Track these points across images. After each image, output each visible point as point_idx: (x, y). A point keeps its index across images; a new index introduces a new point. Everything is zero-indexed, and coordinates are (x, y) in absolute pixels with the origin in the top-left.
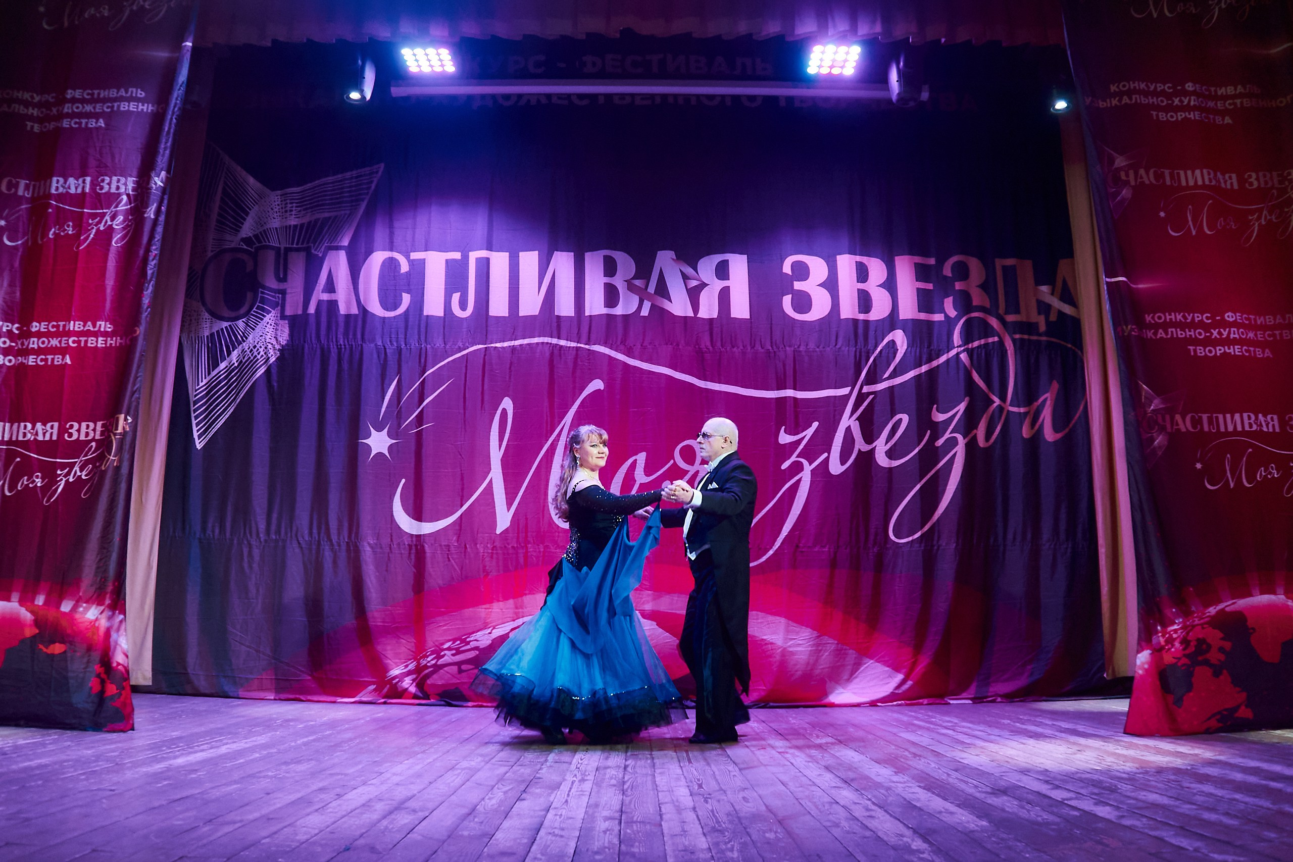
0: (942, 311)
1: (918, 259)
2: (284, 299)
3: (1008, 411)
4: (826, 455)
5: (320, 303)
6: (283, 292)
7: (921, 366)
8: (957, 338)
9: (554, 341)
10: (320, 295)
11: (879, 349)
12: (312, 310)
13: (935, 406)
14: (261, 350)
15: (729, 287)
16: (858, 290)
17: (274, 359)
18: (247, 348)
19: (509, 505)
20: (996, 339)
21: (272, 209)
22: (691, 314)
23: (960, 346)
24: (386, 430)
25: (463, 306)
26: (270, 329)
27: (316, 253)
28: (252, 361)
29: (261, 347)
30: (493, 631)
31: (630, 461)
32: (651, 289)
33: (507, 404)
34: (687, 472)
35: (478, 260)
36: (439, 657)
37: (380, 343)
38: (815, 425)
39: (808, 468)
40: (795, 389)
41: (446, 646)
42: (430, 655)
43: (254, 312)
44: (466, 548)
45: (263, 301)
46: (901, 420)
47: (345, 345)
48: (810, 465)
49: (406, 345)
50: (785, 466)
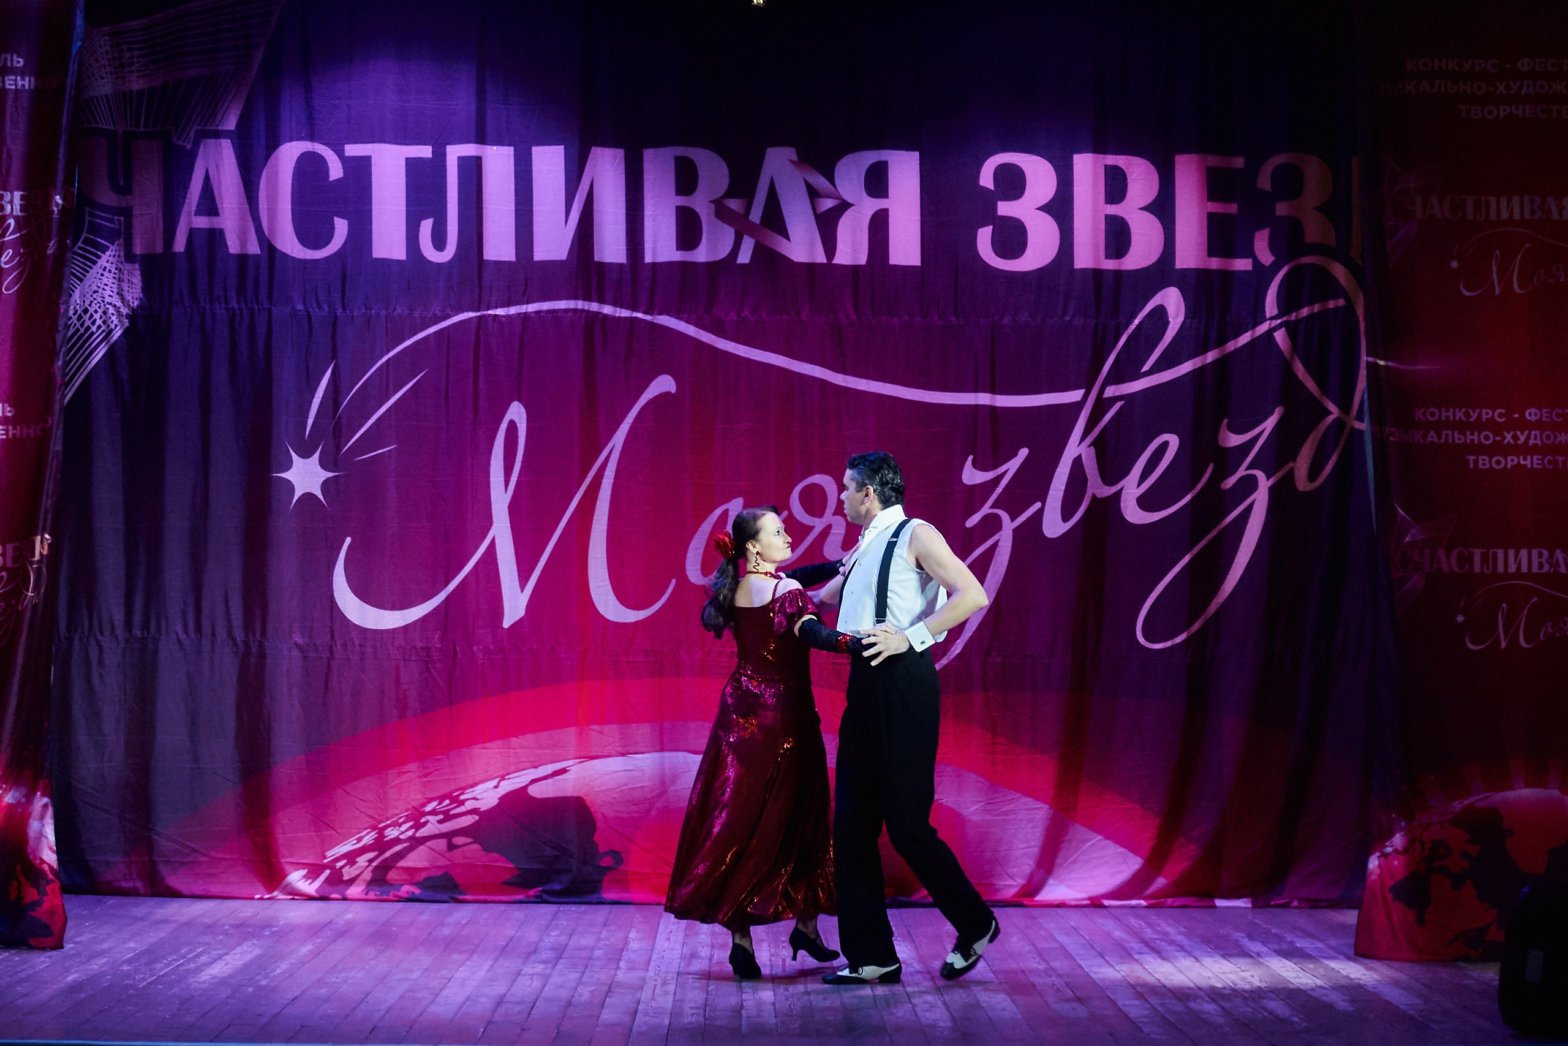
0: (1249, 253)
1: (1213, 160)
2: (129, 225)
3: (1353, 428)
4: (1038, 505)
5: (192, 233)
6: (127, 213)
7: (1204, 351)
8: (1271, 306)
9: (594, 307)
10: (191, 219)
11: (1137, 322)
12: (180, 245)
13: (1225, 421)
14: (97, 316)
15: (887, 210)
16: (1107, 216)
17: (119, 333)
18: (71, 312)
19: (523, 580)
20: (1341, 302)
21: (97, 61)
22: (821, 258)
23: (1272, 318)
24: (317, 455)
25: (439, 242)
26: (108, 279)
27: (180, 143)
28: (82, 335)
29: (96, 312)
30: (503, 783)
31: (718, 512)
32: (756, 216)
33: (517, 412)
34: (813, 528)
35: (462, 160)
36: (418, 826)
37: (300, 307)
38: (1024, 452)
39: (1008, 525)
40: (994, 391)
41: (429, 808)
42: (404, 823)
43: (80, 248)
44: (455, 652)
45: (95, 229)
46: (1165, 445)
47: (240, 309)
48: (1013, 520)
49: (344, 308)
50: (972, 521)
